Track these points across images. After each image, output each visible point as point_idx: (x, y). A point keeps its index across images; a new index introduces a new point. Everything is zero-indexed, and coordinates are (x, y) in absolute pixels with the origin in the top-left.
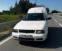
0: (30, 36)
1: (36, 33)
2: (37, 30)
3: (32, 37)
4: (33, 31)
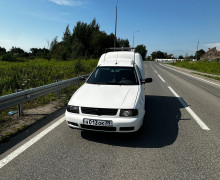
1: (120, 116)
2: (121, 110)
3: (111, 124)
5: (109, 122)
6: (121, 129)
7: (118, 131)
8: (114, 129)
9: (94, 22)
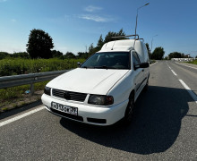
1: (89, 102)
3: (76, 112)
4: (80, 97)
5: (74, 109)
6: (89, 119)
7: (85, 121)
8: (81, 118)
9: (121, 31)
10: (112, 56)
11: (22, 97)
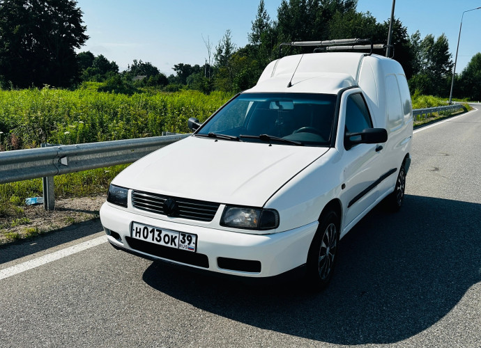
0: (184, 234)
2: (228, 206)
3: (192, 245)
4: (202, 210)
5: (187, 236)
6: (222, 262)
7: (213, 267)
10: (287, 106)
11: (21, 215)
